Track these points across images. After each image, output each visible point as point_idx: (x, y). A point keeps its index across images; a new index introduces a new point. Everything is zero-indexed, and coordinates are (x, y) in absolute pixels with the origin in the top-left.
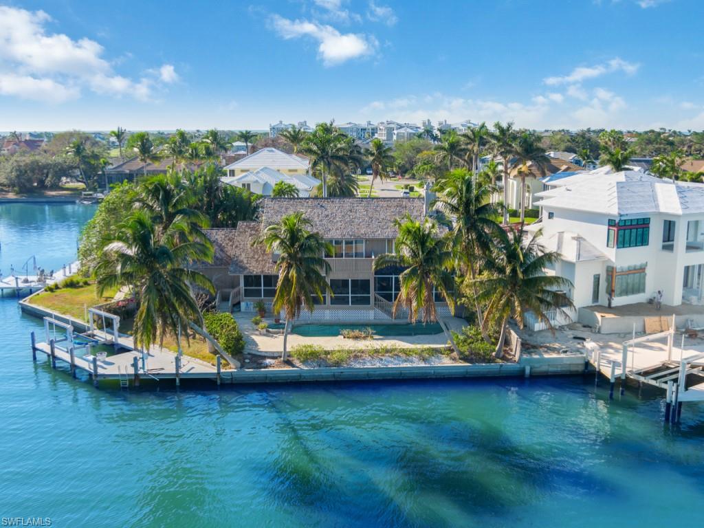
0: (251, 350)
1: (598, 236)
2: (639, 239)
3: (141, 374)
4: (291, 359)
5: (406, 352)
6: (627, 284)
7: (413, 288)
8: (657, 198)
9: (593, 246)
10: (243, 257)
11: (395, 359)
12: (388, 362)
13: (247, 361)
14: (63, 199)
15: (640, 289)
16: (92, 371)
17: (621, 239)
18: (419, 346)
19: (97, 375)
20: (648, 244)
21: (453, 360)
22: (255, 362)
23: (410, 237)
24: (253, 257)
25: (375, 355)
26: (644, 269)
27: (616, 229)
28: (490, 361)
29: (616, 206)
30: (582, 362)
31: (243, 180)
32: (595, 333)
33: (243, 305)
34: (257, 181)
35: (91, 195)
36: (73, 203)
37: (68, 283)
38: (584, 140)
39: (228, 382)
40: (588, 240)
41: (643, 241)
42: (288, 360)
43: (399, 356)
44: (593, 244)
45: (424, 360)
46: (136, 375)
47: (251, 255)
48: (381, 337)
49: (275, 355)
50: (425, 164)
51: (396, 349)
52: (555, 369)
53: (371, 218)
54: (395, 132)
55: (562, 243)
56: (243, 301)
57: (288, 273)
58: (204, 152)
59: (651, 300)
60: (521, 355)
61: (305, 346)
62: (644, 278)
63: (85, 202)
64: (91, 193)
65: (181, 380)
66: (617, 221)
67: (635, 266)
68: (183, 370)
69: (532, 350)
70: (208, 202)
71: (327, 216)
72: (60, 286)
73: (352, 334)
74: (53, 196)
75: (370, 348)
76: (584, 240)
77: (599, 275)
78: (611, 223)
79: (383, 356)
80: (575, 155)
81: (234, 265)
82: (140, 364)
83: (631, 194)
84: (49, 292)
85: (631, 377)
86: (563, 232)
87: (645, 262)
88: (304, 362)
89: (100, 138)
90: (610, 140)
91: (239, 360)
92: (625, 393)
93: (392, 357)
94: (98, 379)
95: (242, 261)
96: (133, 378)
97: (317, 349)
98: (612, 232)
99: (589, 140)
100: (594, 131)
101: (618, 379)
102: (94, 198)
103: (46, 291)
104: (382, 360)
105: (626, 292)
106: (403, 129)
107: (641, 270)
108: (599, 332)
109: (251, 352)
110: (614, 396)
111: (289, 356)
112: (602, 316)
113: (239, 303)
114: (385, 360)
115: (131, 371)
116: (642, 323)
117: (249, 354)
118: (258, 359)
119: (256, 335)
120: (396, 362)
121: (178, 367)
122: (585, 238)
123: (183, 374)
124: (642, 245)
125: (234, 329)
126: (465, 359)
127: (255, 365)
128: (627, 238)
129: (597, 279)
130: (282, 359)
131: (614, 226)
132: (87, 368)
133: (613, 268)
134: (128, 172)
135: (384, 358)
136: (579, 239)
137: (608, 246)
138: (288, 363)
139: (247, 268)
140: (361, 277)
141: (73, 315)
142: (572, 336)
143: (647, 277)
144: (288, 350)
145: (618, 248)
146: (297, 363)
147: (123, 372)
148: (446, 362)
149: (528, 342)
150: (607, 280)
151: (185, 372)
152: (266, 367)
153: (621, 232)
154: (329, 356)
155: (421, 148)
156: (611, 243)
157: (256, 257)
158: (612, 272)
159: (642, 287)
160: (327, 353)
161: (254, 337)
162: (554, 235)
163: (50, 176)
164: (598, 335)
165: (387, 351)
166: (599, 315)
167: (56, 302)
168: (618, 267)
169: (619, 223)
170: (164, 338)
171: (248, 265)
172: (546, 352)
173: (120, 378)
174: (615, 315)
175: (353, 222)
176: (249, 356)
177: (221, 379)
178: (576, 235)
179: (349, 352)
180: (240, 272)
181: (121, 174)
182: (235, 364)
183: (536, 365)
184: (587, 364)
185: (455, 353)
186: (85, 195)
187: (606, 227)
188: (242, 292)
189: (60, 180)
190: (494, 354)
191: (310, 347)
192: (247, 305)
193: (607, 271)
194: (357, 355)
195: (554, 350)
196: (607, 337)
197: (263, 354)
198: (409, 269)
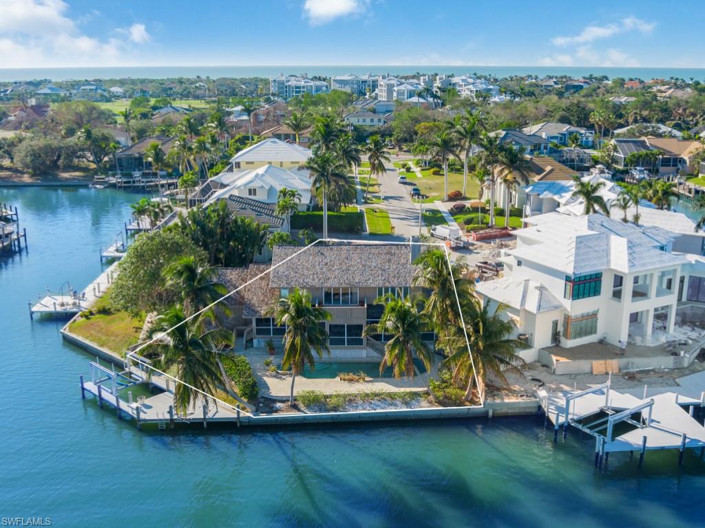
0: (264, 394)
1: (558, 288)
2: (592, 290)
3: (176, 419)
4: (296, 403)
5: (392, 396)
6: (581, 328)
7: (396, 356)
8: (610, 252)
9: (553, 296)
10: (255, 301)
11: (382, 402)
12: (377, 406)
13: (261, 405)
14: (76, 182)
15: (592, 330)
16: (136, 416)
17: (576, 292)
18: (402, 390)
19: (139, 420)
20: (600, 294)
21: (430, 403)
22: (268, 405)
23: (394, 314)
24: (263, 301)
25: (366, 399)
26: (596, 314)
27: (571, 284)
28: (461, 404)
29: (572, 264)
30: (536, 405)
31: (250, 185)
32: (550, 373)
33: (255, 341)
34: (262, 187)
35: (103, 179)
36: (86, 186)
37: (101, 310)
38: (580, 109)
39: (247, 424)
40: (549, 289)
41: (596, 292)
42: (295, 404)
43: (386, 400)
44: (553, 293)
45: (407, 404)
46: (172, 420)
47: (262, 298)
48: (371, 379)
49: (284, 399)
50: (421, 144)
51: (383, 394)
52: (513, 411)
53: (364, 266)
54: (395, 89)
55: (527, 292)
56: (255, 338)
57: (294, 339)
58: (210, 141)
59: (601, 340)
60: (486, 399)
61: (308, 392)
62: (596, 322)
63: (98, 186)
64: (103, 176)
65: (208, 423)
66: (573, 278)
67: (588, 313)
68: (210, 415)
69: (496, 393)
70: (221, 233)
71: (326, 264)
72: (94, 312)
73: (347, 377)
74: (67, 179)
75: (361, 392)
76: (546, 289)
77: (557, 321)
78: (568, 279)
79: (372, 399)
80: (568, 127)
81: (247, 309)
82: (174, 412)
83: (587, 250)
84: (84, 319)
85: (572, 424)
86: (528, 280)
87: (597, 309)
88: (308, 406)
89: (101, 89)
90: (600, 120)
91: (254, 405)
92: (567, 436)
93: (379, 401)
94: (141, 423)
95: (254, 305)
96: (169, 422)
97: (318, 393)
98: (568, 287)
99: (584, 109)
100: (596, 78)
101: (561, 426)
102: (106, 182)
103: (82, 316)
104: (371, 403)
105: (580, 334)
106: (404, 85)
107: (594, 315)
108: (554, 373)
109: (264, 396)
110: (558, 440)
111: (295, 400)
112: (557, 360)
113: (252, 339)
114: (374, 404)
115: (168, 416)
116: (590, 366)
117: (262, 397)
118: (269, 403)
119: (267, 376)
120: (383, 405)
121: (205, 413)
122: (547, 287)
123: (210, 418)
124: (595, 295)
125: (250, 376)
126: (441, 403)
127: (267, 409)
128: (581, 291)
129: (555, 324)
130: (289, 403)
131: (570, 281)
132: (131, 413)
133: (568, 316)
134: (137, 155)
135: (373, 402)
136: (541, 289)
137: (565, 297)
138: (295, 407)
139: (258, 312)
140: (355, 322)
141: (110, 348)
142: (530, 378)
143: (598, 322)
144: (295, 394)
145: (573, 300)
146: (302, 406)
147: (161, 417)
148: (424, 407)
149: (494, 383)
150: (564, 325)
151: (211, 416)
152: (277, 411)
153: (576, 287)
154: (328, 400)
155: (420, 118)
156: (568, 295)
157: (266, 300)
158: (568, 319)
159: (593, 330)
160: (326, 397)
161: (265, 378)
162: (521, 283)
163: (62, 157)
164: (554, 376)
165: (376, 395)
166: (554, 358)
167: (92, 332)
168: (573, 315)
169: (574, 279)
170: (196, 401)
171: (259, 309)
172: (507, 395)
173: (158, 422)
174: (568, 359)
175: (349, 270)
176: (262, 400)
177: (240, 422)
178: (539, 285)
179: (345, 396)
180: (252, 316)
181: (131, 158)
182: (250, 409)
183: (498, 408)
184: (540, 407)
185: (431, 396)
186: (97, 179)
187: (564, 282)
188: (255, 331)
189: (71, 161)
190: (463, 398)
191: (313, 392)
192: (259, 341)
193: (565, 318)
194: (350, 400)
195: (514, 392)
196: (560, 378)
197: (274, 398)
198: (393, 340)
